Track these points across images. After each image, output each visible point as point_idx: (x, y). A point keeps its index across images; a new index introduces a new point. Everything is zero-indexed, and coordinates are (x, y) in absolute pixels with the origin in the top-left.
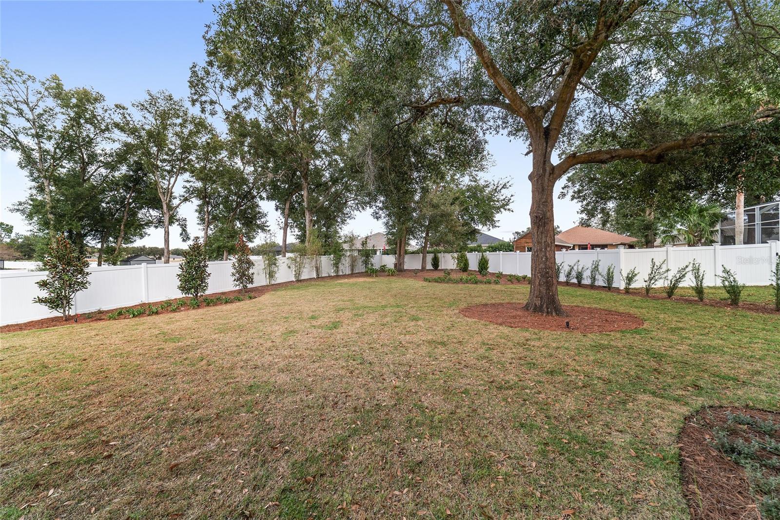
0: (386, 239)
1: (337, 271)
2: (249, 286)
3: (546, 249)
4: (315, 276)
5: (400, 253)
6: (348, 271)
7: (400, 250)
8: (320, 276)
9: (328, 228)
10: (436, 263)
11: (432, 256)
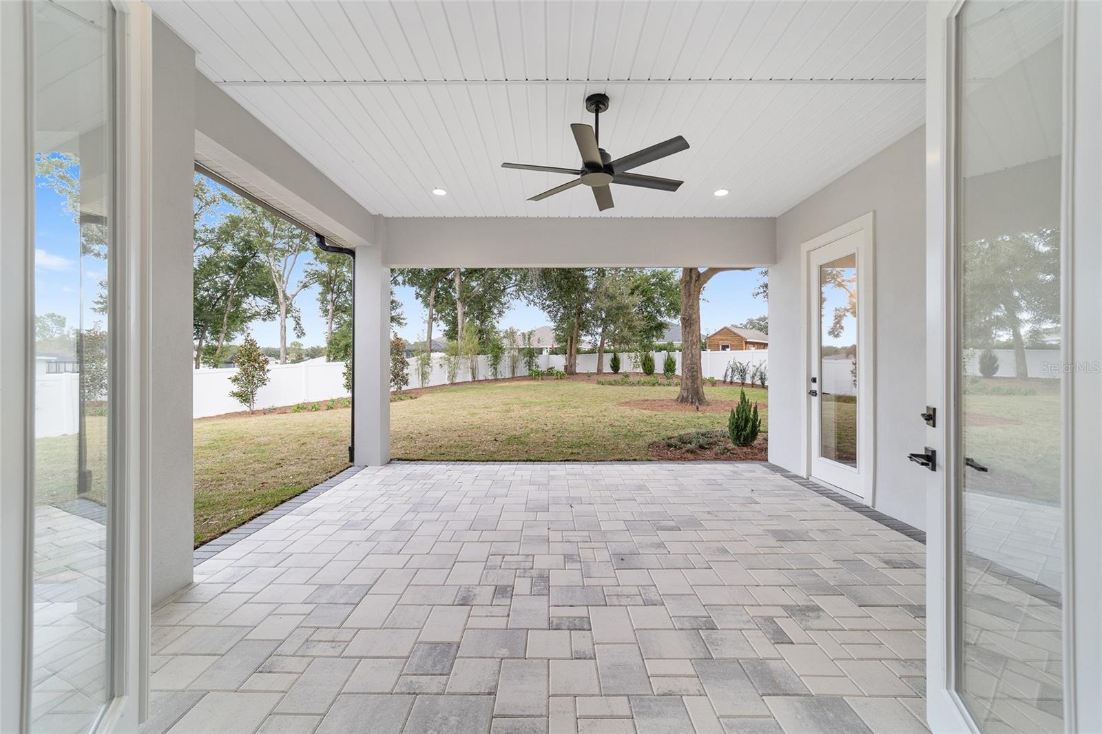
0: (554, 334)
1: (495, 374)
2: (404, 388)
3: (692, 347)
4: (470, 379)
5: (571, 353)
6: (508, 375)
7: (571, 349)
8: (476, 379)
9: (483, 322)
10: (615, 365)
11: (611, 356)
